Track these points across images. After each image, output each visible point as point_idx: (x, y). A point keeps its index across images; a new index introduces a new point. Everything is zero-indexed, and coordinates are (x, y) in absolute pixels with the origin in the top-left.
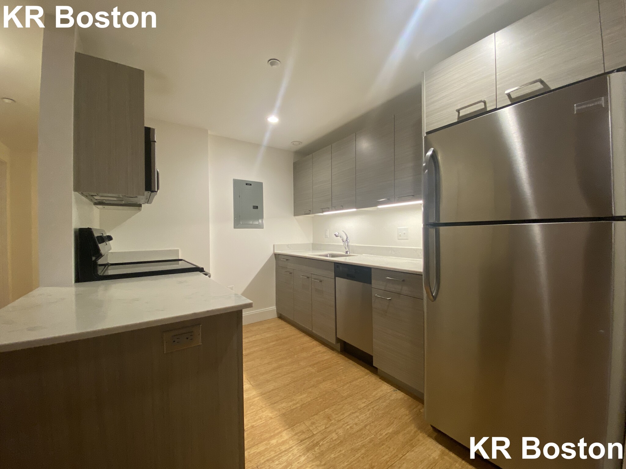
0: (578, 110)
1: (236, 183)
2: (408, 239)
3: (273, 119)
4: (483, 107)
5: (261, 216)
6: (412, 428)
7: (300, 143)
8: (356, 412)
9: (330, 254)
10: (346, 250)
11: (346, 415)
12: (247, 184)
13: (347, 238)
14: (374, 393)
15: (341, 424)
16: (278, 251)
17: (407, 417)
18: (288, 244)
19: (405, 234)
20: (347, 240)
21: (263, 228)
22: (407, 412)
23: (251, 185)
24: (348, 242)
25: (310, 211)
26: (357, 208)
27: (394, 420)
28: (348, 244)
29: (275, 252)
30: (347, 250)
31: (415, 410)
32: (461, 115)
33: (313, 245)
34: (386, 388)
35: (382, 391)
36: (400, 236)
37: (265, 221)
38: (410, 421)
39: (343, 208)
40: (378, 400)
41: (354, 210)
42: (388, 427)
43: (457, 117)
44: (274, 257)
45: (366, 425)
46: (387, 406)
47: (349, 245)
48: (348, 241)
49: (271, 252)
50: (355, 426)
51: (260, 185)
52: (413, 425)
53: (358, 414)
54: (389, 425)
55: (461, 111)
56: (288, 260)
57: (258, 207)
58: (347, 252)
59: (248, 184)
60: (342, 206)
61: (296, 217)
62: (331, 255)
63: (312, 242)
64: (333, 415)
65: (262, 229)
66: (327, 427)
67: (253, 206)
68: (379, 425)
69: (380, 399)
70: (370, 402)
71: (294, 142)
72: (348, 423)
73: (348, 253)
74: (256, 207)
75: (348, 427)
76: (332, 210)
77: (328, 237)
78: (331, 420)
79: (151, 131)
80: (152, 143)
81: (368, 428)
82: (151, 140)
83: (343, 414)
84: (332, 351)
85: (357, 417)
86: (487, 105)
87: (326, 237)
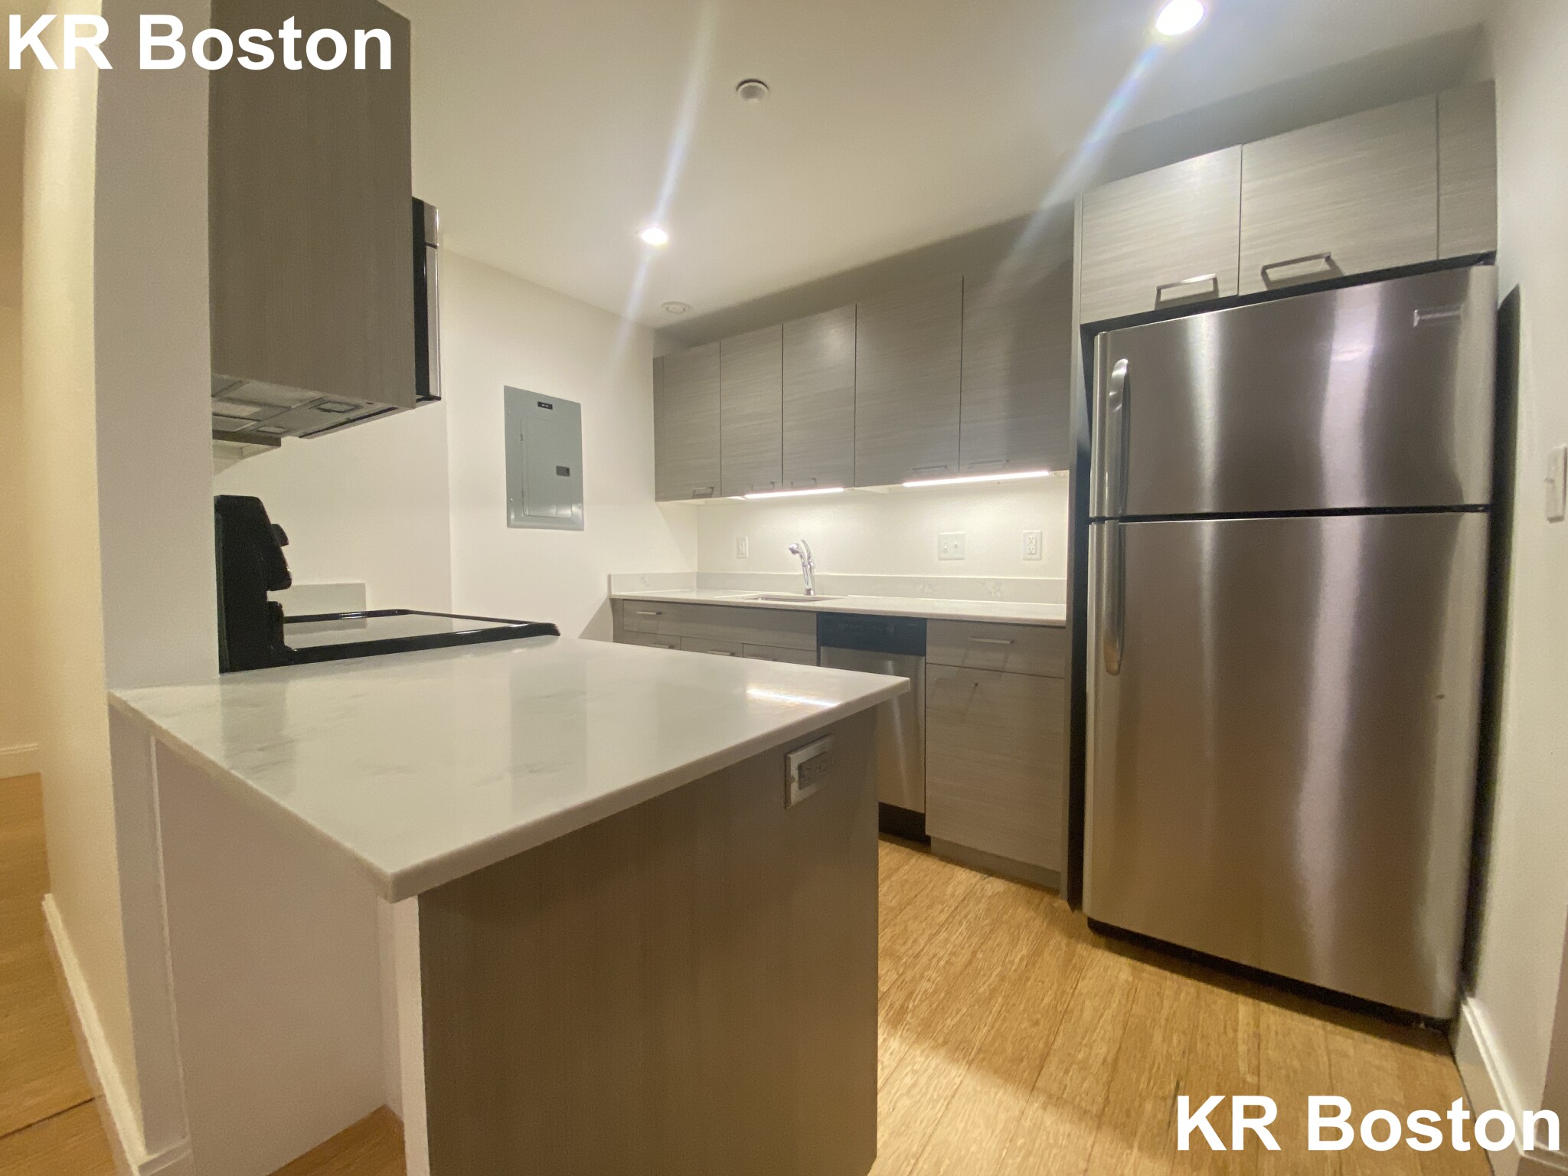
0: (1421, 322)
1: (513, 396)
2: (962, 559)
3: (655, 236)
4: (1211, 289)
5: (575, 497)
6: (1058, 940)
7: (686, 308)
8: (938, 932)
10: (808, 587)
11: (922, 942)
12: (540, 404)
13: (809, 558)
14: (949, 890)
15: (924, 960)
16: (619, 592)
17: (1037, 921)
18: (644, 574)
19: (956, 546)
20: (809, 563)
21: (581, 529)
22: (1032, 913)
23: (550, 407)
25: (712, 488)
26: (845, 485)
27: (1019, 932)
28: (810, 572)
29: (613, 593)
30: (810, 586)
31: (1042, 906)
32: (1163, 298)
33: (699, 575)
34: (963, 878)
35: (960, 883)
36: (945, 551)
37: (587, 511)
38: (1047, 926)
39: (816, 482)
40: (966, 902)
41: (839, 490)
42: (1015, 947)
43: (1153, 300)
44: (610, 605)
45: (973, 952)
46: (988, 910)
47: (813, 574)
48: (812, 564)
49: (601, 596)
50: (954, 958)
51: (575, 408)
52: (1057, 933)
53: (943, 935)
54: (1015, 941)
55: (1162, 291)
56: (660, 613)
57: (571, 472)
58: (808, 592)
59: (545, 405)
60: (815, 479)
61: (661, 503)
63: (696, 570)
64: (897, 947)
65: (579, 532)
66: (901, 971)
67: (558, 467)
68: (997, 945)
69: (968, 898)
70: (953, 908)
71: (673, 303)
72: (939, 956)
73: (812, 592)
74: (564, 471)
75: (942, 963)
76: (783, 488)
77: (747, 556)
78: (900, 958)
79: (427, 213)
80: (428, 248)
81: (980, 955)
82: (427, 240)
83: (915, 941)
85: (947, 940)
86: (1220, 287)
87: (740, 556)
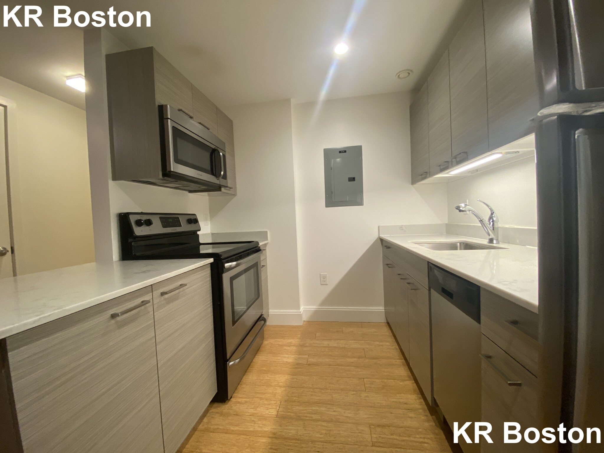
1: (328, 153)
9: (460, 243)
10: (490, 237)
12: (340, 152)
13: (492, 214)
16: (385, 235)
18: (402, 225)
20: (491, 218)
23: (345, 152)
24: (493, 221)
25: (427, 172)
28: (493, 225)
29: (381, 236)
30: (492, 236)
33: (447, 225)
37: (366, 196)
44: (380, 242)
47: (496, 226)
48: (494, 219)
49: (375, 237)
51: (358, 150)
56: (389, 248)
57: (356, 179)
58: (491, 241)
61: (414, 185)
62: (463, 243)
63: (446, 222)
65: (362, 206)
67: (348, 178)
73: (495, 241)
74: (352, 179)
79: (164, 107)
80: (165, 120)
84: (429, 415)
